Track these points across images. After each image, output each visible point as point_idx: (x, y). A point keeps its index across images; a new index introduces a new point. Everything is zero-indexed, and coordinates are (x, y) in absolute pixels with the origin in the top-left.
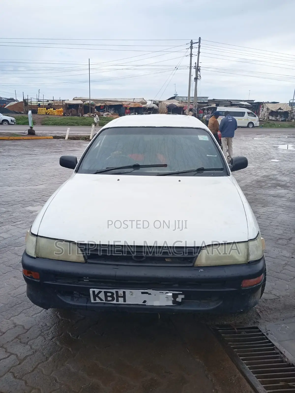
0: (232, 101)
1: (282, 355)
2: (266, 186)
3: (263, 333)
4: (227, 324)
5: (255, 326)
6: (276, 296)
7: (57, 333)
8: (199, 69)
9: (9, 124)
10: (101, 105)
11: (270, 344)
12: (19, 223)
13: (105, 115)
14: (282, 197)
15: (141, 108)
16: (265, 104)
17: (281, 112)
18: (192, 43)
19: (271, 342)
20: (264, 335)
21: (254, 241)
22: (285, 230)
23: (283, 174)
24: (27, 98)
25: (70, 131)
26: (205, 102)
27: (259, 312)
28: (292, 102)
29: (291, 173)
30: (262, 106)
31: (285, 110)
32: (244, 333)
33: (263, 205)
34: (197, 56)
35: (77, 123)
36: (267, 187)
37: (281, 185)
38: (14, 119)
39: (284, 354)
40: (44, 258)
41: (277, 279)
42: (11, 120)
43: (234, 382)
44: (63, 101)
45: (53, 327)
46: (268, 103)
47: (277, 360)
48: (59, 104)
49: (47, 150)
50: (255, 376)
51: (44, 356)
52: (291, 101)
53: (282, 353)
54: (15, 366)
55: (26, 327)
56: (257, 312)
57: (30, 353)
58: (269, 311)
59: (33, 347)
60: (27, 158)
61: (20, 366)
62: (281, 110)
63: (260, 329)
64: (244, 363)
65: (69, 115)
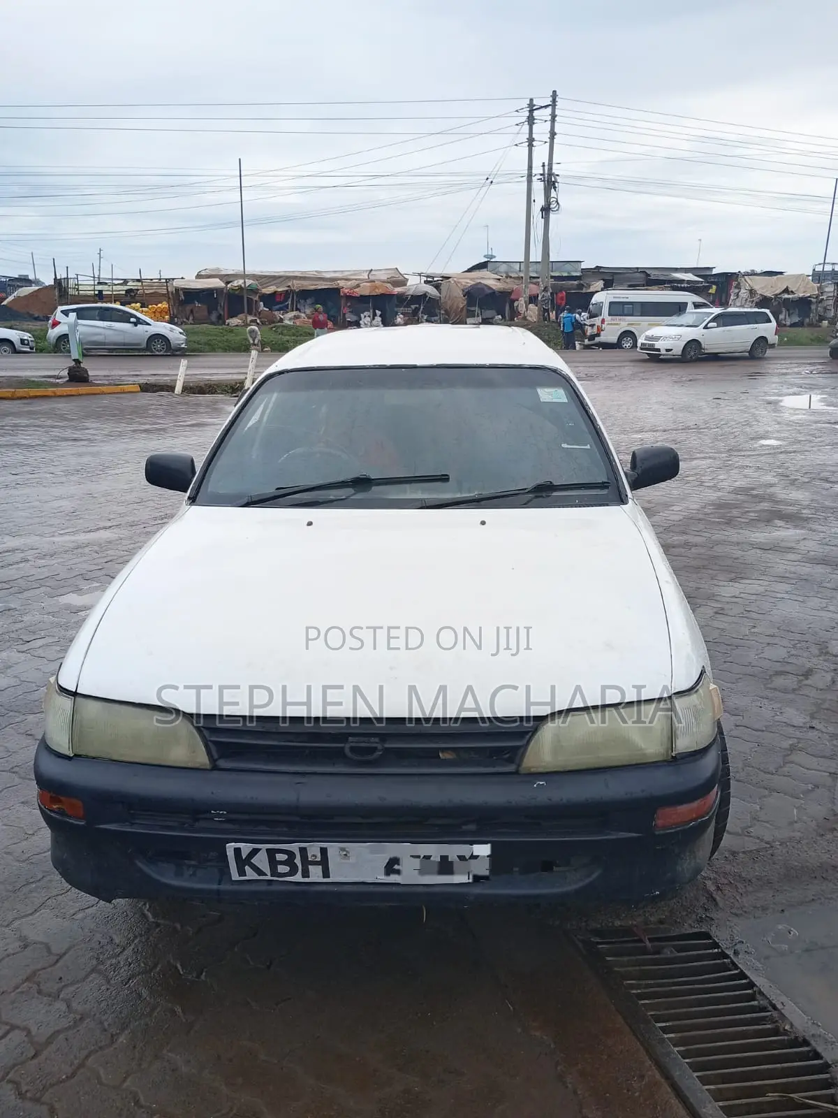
0: (648, 272)
1: (775, 1014)
2: (743, 520)
3: (723, 952)
4: (621, 926)
5: (703, 930)
6: (762, 840)
7: (143, 965)
8: (554, 183)
9: (15, 351)
10: (275, 292)
11: (744, 981)
12: (40, 643)
13: (288, 318)
14: (790, 549)
15: (391, 296)
16: (743, 279)
17: (789, 299)
18: (532, 108)
19: (746, 977)
20: (727, 957)
21: (689, 695)
22: (794, 646)
23: (793, 482)
24: (64, 276)
25: (188, 367)
26: (575, 274)
27: (712, 888)
28: (821, 270)
29: (814, 479)
30: (734, 284)
31: (801, 295)
32: (671, 952)
33: (733, 575)
34: (548, 144)
35: (209, 345)
36: (747, 521)
37: (784, 514)
38: (30, 335)
39: (783, 1011)
40: (94, 758)
41: (767, 792)
42: (21, 340)
43: (637, 1094)
44: (167, 280)
45: (131, 948)
46: (753, 274)
47: (760, 1027)
48: (157, 290)
49: (122, 427)
50: (697, 1076)
51: (105, 1030)
52: (819, 268)
53: (775, 1007)
54: (23, 1063)
55: (54, 950)
56: (708, 892)
57: (64, 1023)
58: (743, 887)
59: (74, 1005)
60: (65, 452)
61: (35, 1061)
62: (789, 294)
63: (716, 940)
64: (667, 1038)
65: (185, 320)
